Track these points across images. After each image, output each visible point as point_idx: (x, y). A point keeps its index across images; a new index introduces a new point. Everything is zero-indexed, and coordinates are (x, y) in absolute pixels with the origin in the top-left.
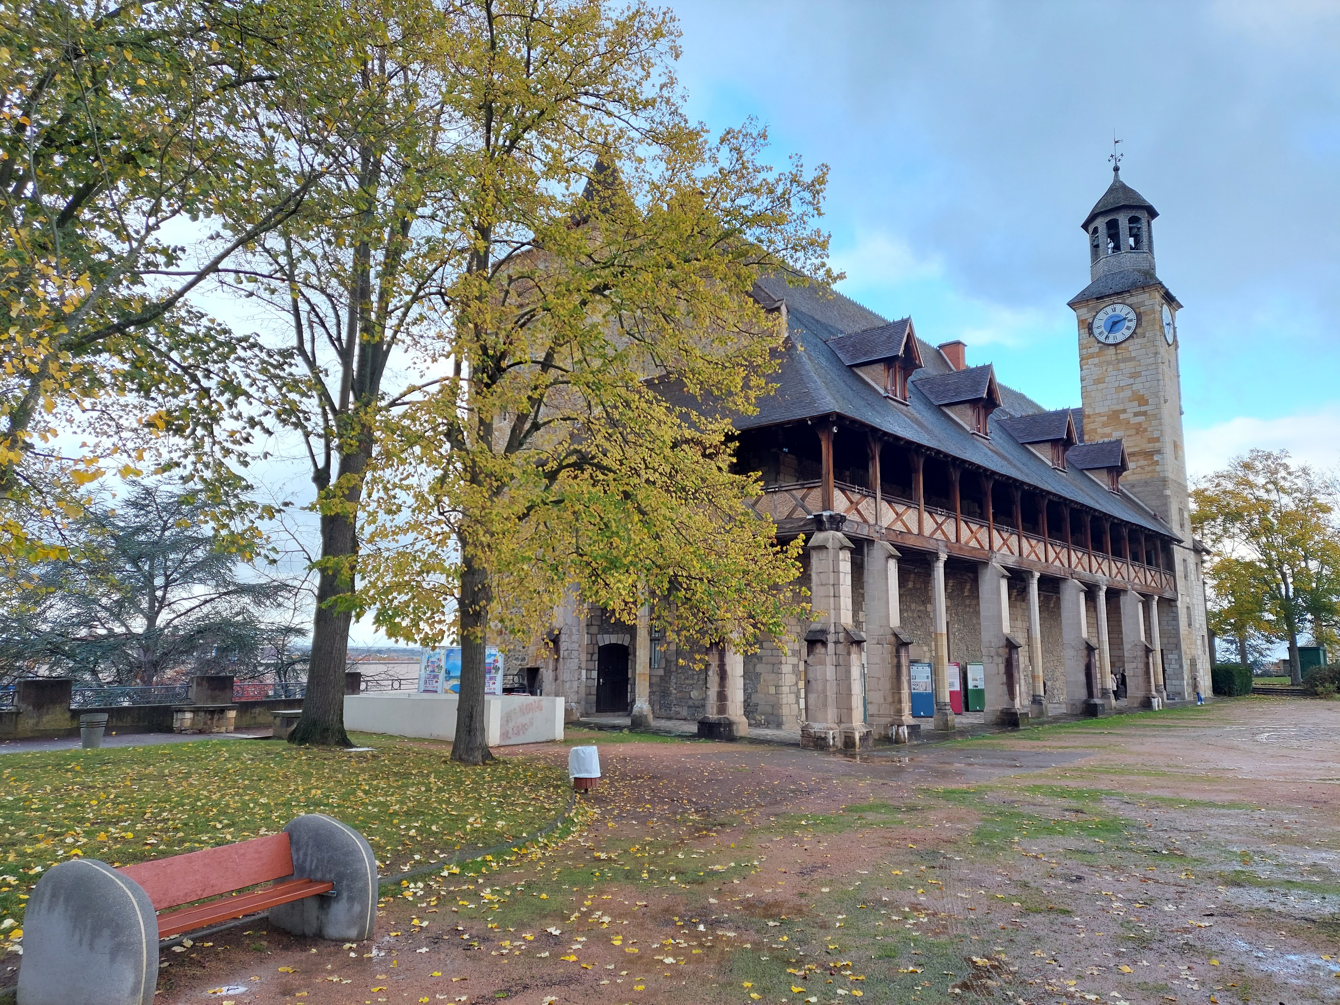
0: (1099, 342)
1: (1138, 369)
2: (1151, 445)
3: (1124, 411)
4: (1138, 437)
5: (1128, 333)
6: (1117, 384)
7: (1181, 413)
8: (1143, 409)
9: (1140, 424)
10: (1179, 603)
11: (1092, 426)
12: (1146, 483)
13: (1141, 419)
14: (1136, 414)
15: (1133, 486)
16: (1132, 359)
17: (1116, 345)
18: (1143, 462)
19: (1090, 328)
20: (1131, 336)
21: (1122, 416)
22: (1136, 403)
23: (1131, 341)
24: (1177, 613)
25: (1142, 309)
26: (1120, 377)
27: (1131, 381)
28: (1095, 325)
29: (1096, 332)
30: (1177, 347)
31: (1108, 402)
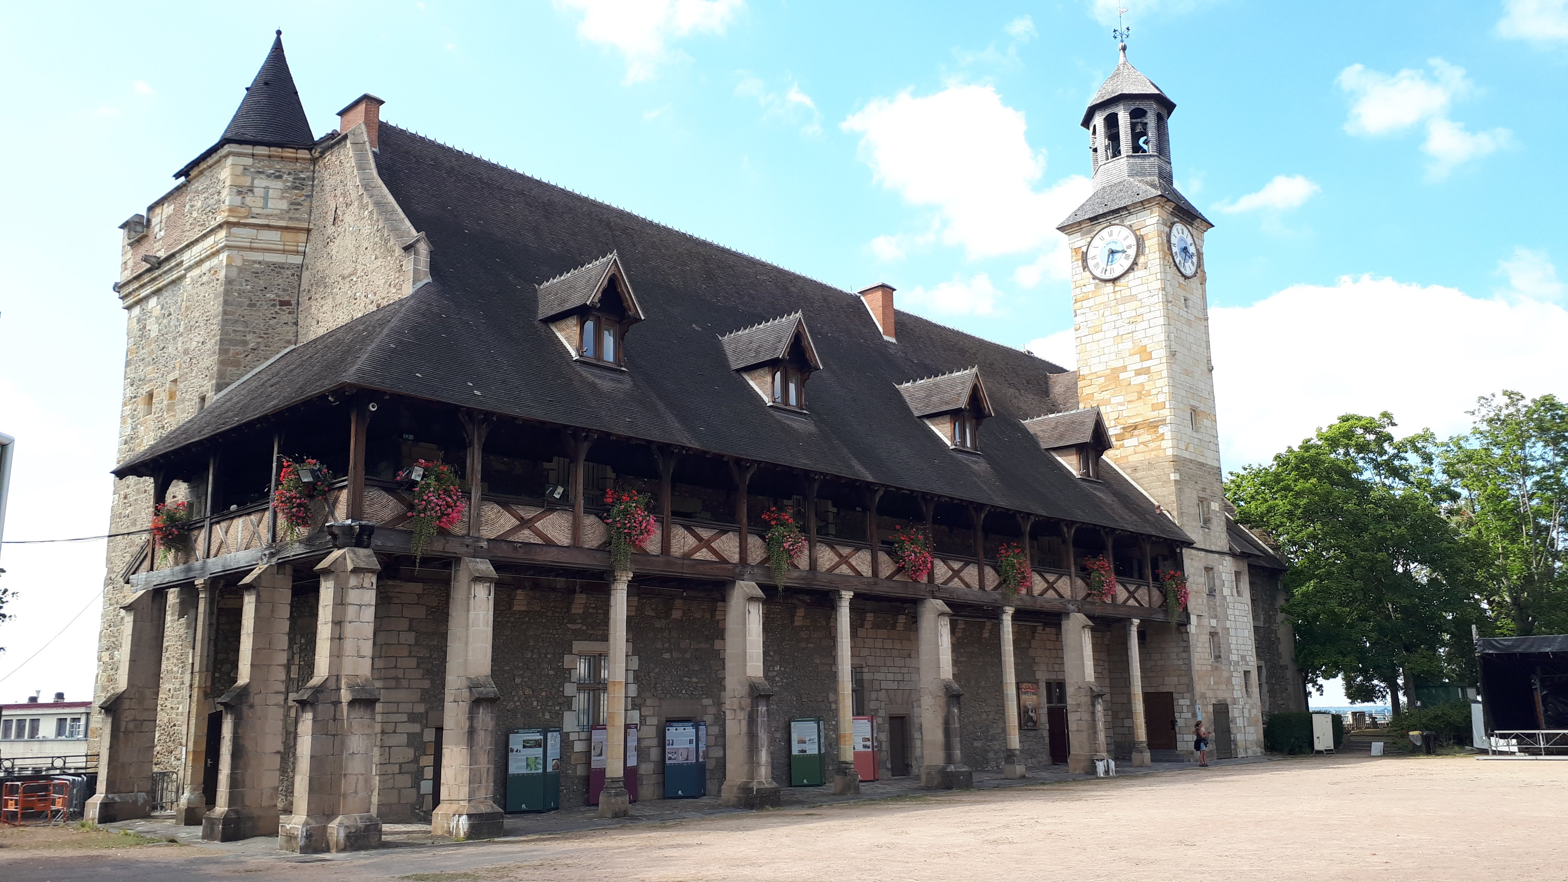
0: (1095, 278)
1: (1140, 311)
2: (1155, 413)
3: (1124, 369)
4: (1141, 402)
5: (1127, 264)
6: (1115, 333)
7: (1211, 370)
8: (1146, 364)
9: (1142, 384)
10: (1192, 628)
11: (1087, 391)
12: (1150, 465)
13: (1142, 378)
14: (1138, 373)
15: (1135, 470)
16: (1133, 297)
17: (1114, 280)
18: (1146, 437)
19: (1084, 258)
20: (1131, 269)
21: (1122, 376)
22: (1137, 358)
23: (1131, 275)
24: (1188, 641)
25: (1143, 232)
26: (1118, 324)
27: (1131, 327)
28: (1089, 255)
29: (1091, 263)
30: (1203, 282)
31: (1104, 358)
